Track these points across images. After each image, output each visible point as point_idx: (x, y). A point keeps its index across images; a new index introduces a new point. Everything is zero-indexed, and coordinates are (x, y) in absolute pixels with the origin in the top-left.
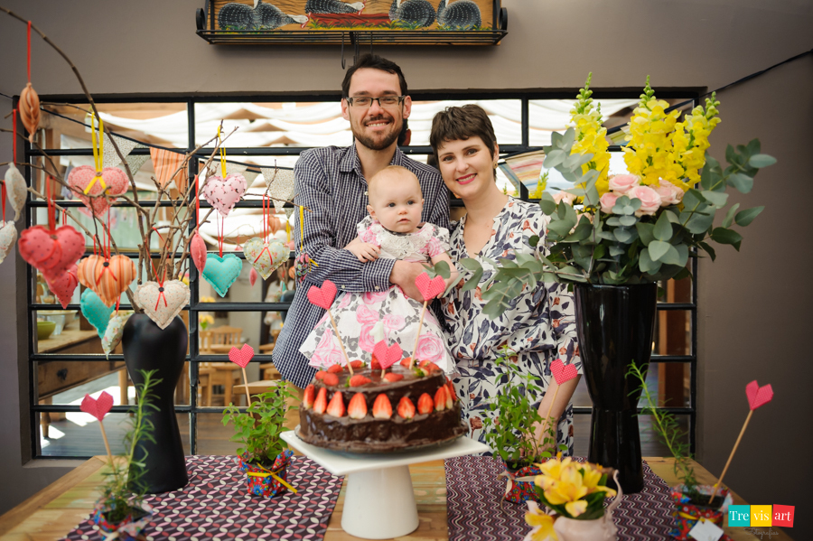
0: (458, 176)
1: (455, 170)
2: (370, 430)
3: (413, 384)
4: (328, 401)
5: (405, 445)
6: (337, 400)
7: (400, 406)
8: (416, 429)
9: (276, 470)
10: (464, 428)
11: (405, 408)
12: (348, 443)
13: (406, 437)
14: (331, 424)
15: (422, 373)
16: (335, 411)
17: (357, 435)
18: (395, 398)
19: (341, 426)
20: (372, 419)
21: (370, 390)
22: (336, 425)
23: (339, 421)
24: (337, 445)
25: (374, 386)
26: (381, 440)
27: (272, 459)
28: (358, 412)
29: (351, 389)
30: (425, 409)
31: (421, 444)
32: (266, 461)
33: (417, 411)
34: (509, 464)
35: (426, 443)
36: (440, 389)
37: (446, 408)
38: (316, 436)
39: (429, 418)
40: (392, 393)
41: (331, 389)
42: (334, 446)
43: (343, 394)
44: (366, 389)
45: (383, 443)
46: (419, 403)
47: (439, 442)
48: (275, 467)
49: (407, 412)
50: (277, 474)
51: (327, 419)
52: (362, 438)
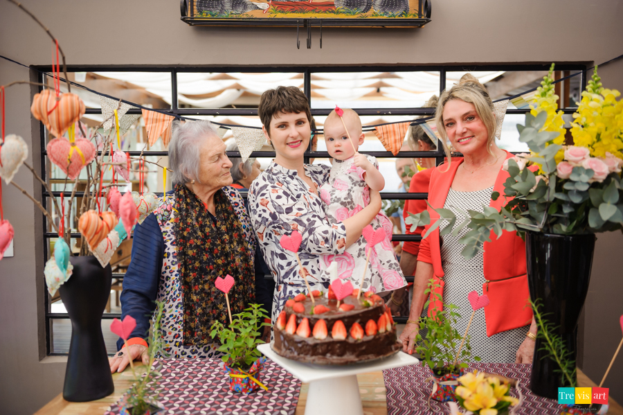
0: (290, 140)
1: (288, 136)
2: (330, 348)
3: (362, 313)
4: (297, 325)
5: (356, 359)
6: (304, 324)
7: (352, 330)
8: (364, 348)
9: (252, 373)
10: (399, 346)
11: (356, 331)
12: (314, 358)
13: (357, 353)
14: (300, 342)
15: (369, 304)
16: (303, 333)
17: (320, 351)
18: (349, 322)
19: (308, 345)
20: (331, 340)
21: (330, 317)
22: (303, 343)
23: (306, 340)
24: (304, 359)
25: (333, 314)
26: (338, 355)
27: (249, 364)
28: (320, 334)
29: (315, 316)
30: (371, 332)
31: (368, 358)
32: (245, 366)
33: (365, 333)
34: (435, 371)
35: (372, 357)
36: (382, 316)
37: (386, 331)
38: (288, 351)
39: (374, 339)
40: (346, 320)
41: (299, 315)
42: (302, 360)
43: (309, 320)
44: (326, 317)
45: (339, 358)
46: (366, 327)
47: (381, 357)
48: (251, 371)
49: (358, 334)
50: (253, 376)
51: (297, 338)
52: (324, 354)
